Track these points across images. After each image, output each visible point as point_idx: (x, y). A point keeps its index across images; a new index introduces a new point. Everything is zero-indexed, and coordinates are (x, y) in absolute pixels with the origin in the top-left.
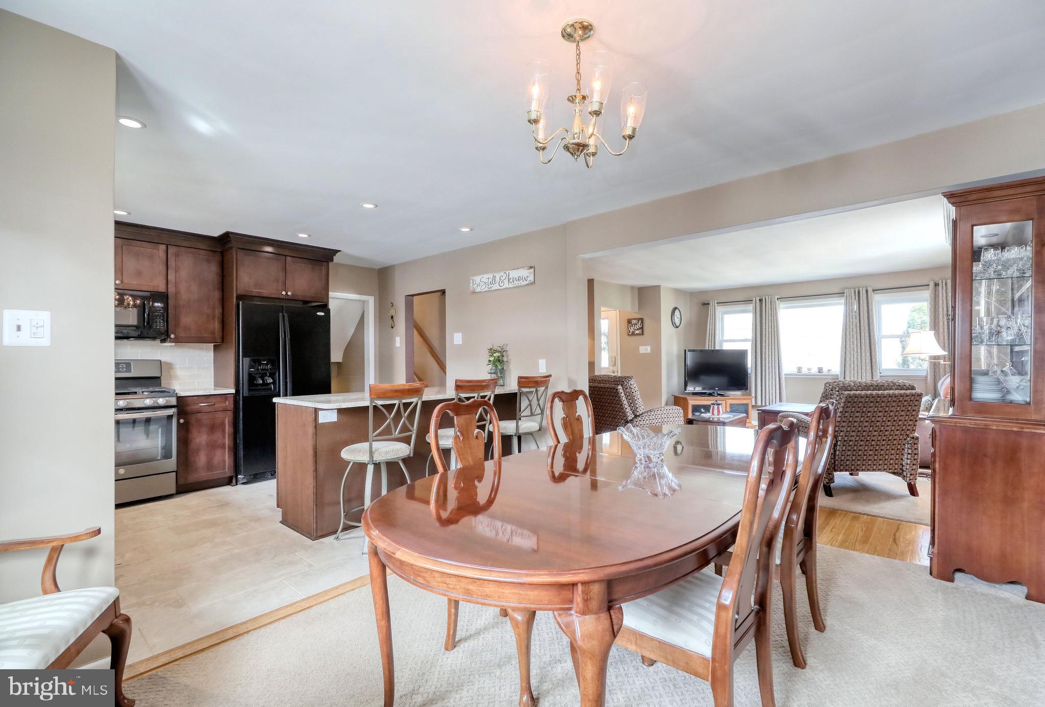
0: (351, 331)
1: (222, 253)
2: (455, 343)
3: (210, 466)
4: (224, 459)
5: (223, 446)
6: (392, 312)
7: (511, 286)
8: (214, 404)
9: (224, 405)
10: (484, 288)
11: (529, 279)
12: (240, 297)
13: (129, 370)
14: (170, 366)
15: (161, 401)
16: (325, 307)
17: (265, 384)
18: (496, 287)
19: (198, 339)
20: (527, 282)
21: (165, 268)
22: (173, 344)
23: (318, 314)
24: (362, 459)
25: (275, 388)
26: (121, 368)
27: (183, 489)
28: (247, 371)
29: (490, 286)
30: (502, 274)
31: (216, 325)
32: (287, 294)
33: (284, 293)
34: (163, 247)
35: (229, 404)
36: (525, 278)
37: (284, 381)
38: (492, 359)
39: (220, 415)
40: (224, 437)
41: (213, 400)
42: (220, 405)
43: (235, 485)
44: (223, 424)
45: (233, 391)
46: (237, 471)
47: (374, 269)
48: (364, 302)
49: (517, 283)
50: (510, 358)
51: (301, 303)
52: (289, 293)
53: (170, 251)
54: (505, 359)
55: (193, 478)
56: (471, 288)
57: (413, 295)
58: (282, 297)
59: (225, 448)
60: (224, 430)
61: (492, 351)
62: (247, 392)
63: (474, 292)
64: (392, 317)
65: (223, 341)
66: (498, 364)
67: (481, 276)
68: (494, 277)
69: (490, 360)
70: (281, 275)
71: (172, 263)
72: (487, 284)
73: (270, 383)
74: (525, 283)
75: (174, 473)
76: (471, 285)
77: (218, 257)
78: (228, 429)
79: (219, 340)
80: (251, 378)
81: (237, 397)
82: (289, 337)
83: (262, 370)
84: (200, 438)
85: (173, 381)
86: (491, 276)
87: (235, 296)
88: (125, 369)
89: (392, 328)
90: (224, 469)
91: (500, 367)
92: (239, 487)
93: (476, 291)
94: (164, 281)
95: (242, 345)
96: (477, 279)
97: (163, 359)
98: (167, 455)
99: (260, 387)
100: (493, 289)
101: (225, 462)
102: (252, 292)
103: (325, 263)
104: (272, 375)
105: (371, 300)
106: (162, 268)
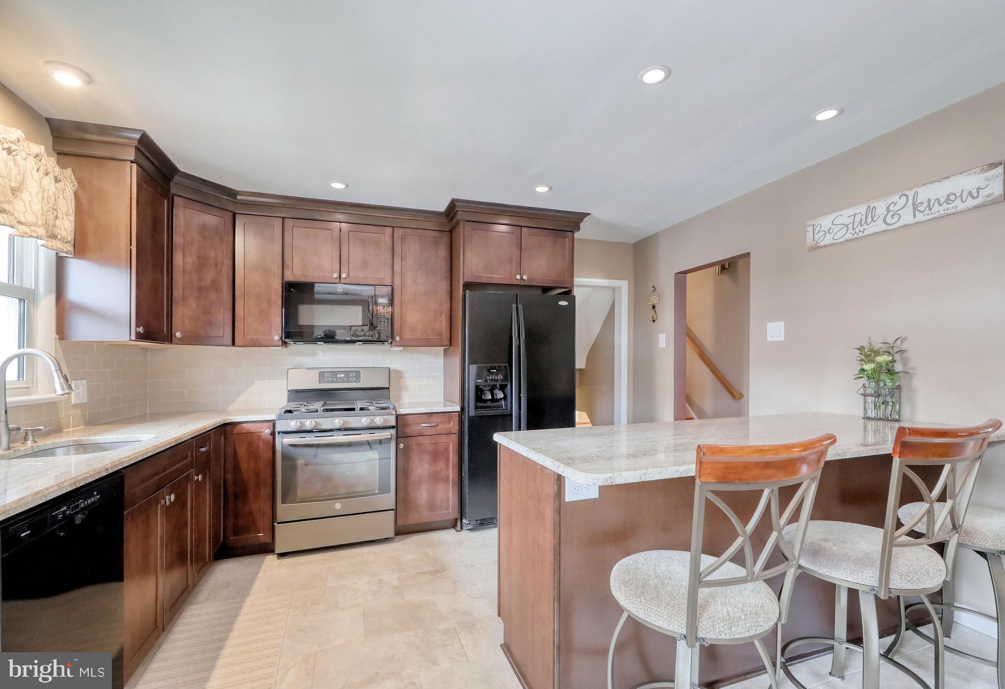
0: (597, 329)
1: (451, 231)
2: (769, 339)
3: (432, 505)
4: (448, 495)
5: (446, 479)
6: (654, 299)
7: (920, 217)
8: (437, 425)
9: (448, 426)
10: (841, 235)
11: (983, 194)
12: (468, 286)
13: (358, 380)
14: (399, 374)
15: (379, 421)
16: (568, 294)
17: (494, 400)
18: (877, 227)
19: (425, 342)
20: (977, 202)
21: (391, 257)
22: (401, 348)
23: (560, 303)
24: (665, 626)
25: (506, 406)
26: (351, 377)
27: (402, 532)
28: (474, 383)
29: (859, 228)
30: (895, 198)
31: (444, 324)
32: (522, 278)
33: (518, 277)
34: (388, 230)
35: (454, 426)
36: (971, 193)
37: (517, 397)
38: (868, 367)
39: (443, 439)
40: (448, 468)
41: (435, 419)
42: (443, 427)
43: (460, 531)
44: (446, 450)
45: (458, 409)
46: (462, 514)
47: (628, 244)
48: (614, 289)
49: (940, 210)
50: (911, 364)
51: (539, 292)
52: (525, 277)
53: (396, 235)
54: (898, 367)
55: (413, 519)
56: (809, 241)
57: (685, 273)
58: (515, 283)
59: (449, 482)
60: (447, 460)
61: (868, 354)
62: (474, 410)
63: (816, 248)
64: (654, 307)
65: (451, 345)
66: (883, 377)
67: (837, 214)
68: (871, 210)
69: (863, 370)
70: (516, 252)
71: (398, 249)
72: (850, 226)
73: (501, 399)
74: (970, 204)
75: (392, 512)
76: (810, 235)
77: (446, 239)
78: (453, 457)
79: (448, 343)
80: (479, 391)
81: (463, 416)
82: (524, 336)
83: (492, 380)
84: (421, 468)
85: (403, 393)
86: (862, 209)
87: (461, 283)
88: (354, 378)
89: (654, 321)
90: (448, 508)
91: (889, 384)
92: (465, 534)
93: (822, 244)
94: (390, 272)
95: (469, 348)
96: (825, 222)
97: (392, 367)
98: (384, 490)
99: (489, 404)
100: (867, 233)
101: (448, 499)
102: (481, 277)
103: (569, 233)
104: (503, 388)
105: (624, 286)
106: (389, 256)
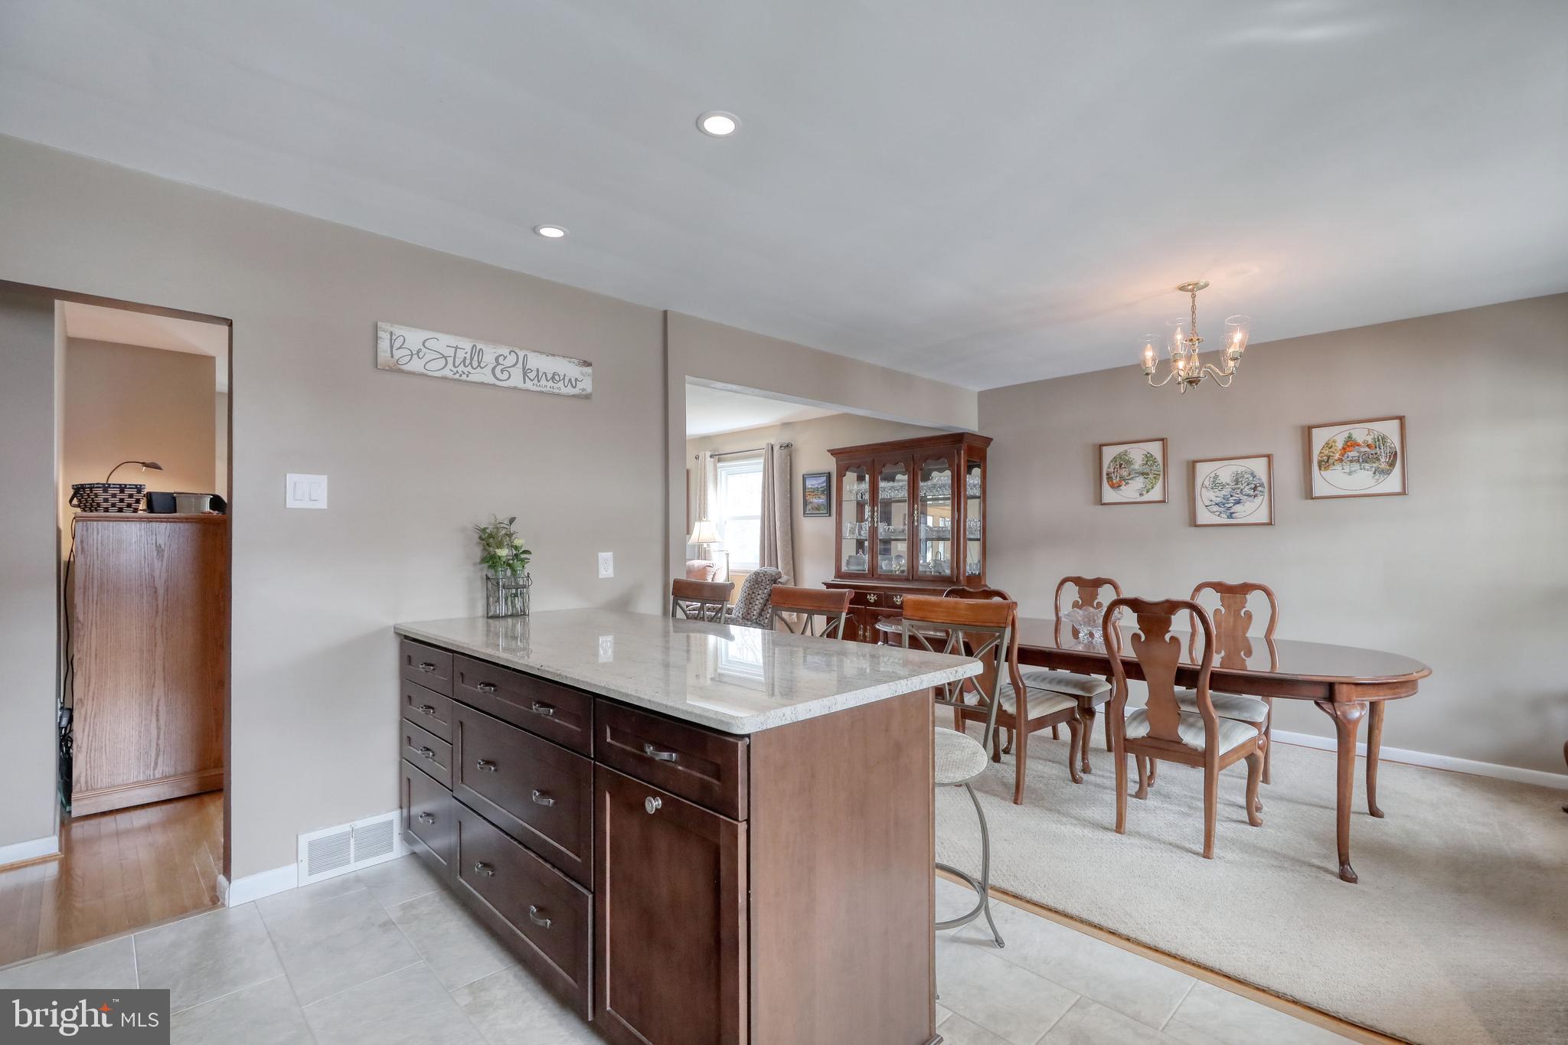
2: (291, 504)
7: (528, 385)
10: (436, 367)
11: (580, 385)
18: (484, 376)
20: (576, 391)
29: (461, 368)
30: (505, 351)
36: (570, 380)
49: (546, 385)
56: (385, 355)
63: (395, 370)
67: (430, 334)
68: (477, 352)
72: (450, 360)
74: (569, 390)
76: (384, 345)
86: (466, 345)
93: (406, 368)
96: (412, 337)
100: (471, 378)
